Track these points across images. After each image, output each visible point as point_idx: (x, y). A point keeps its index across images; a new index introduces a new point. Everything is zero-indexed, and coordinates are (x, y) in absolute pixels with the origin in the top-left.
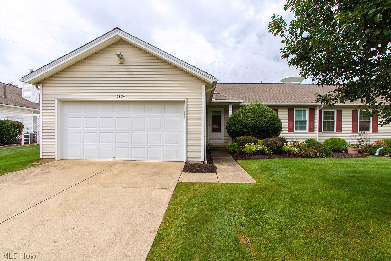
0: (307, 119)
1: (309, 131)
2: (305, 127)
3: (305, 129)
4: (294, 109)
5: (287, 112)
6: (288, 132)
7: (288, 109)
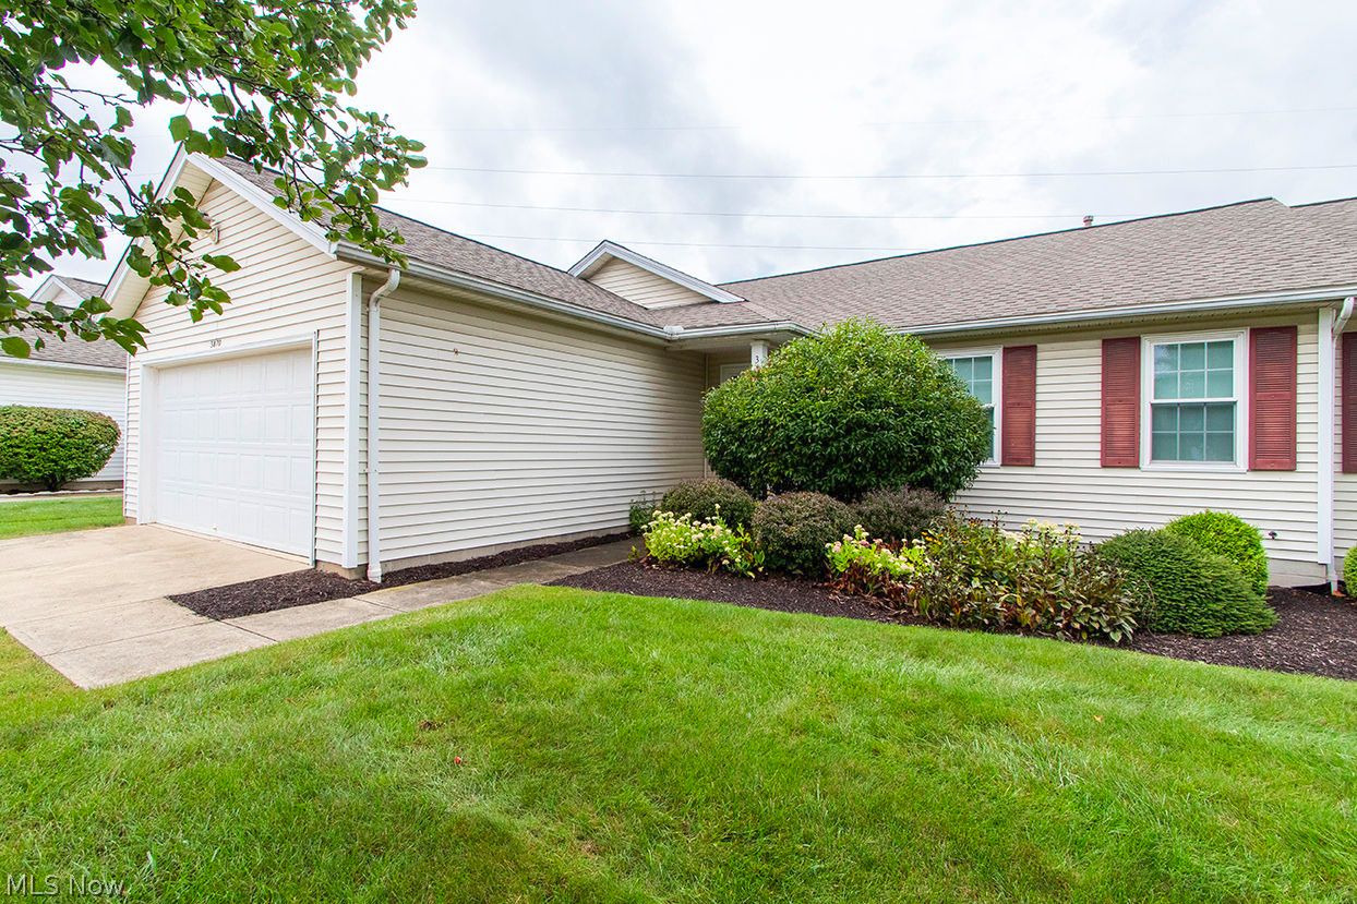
0: (1240, 393)
1: (1253, 468)
2: (1229, 440)
3: (1228, 455)
4: (1137, 341)
5: (1099, 360)
6: (1104, 467)
7: (1104, 341)
